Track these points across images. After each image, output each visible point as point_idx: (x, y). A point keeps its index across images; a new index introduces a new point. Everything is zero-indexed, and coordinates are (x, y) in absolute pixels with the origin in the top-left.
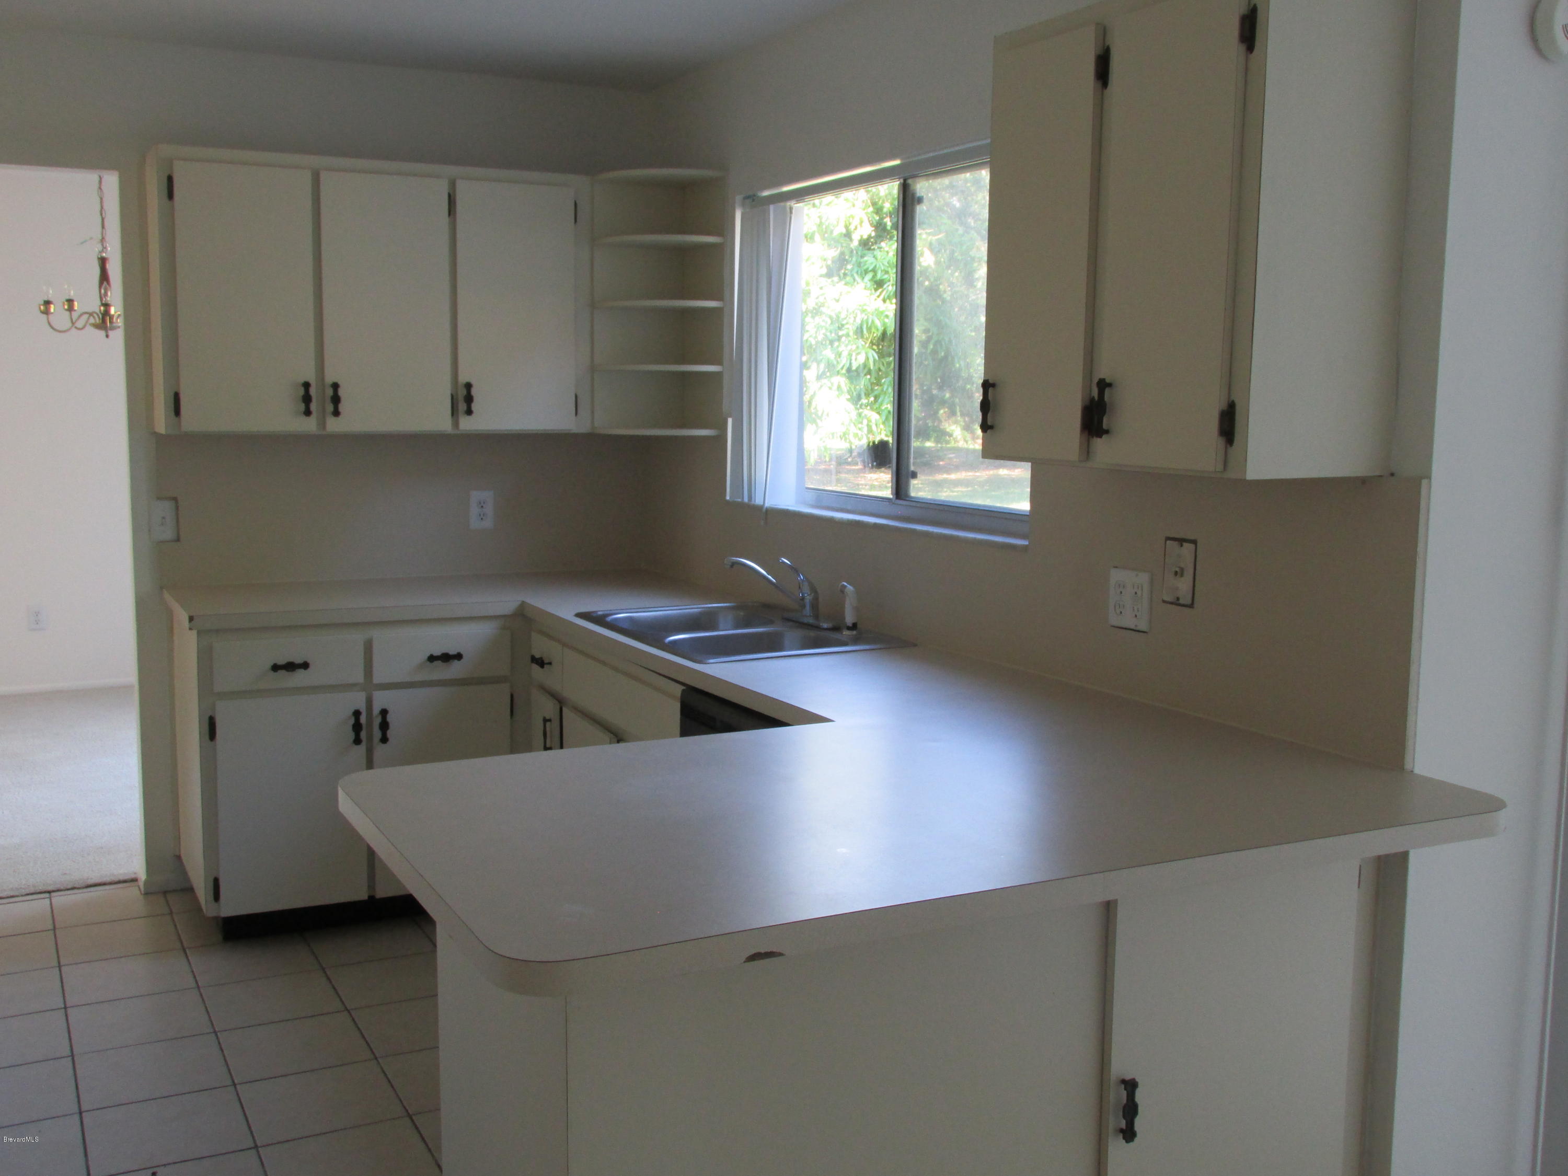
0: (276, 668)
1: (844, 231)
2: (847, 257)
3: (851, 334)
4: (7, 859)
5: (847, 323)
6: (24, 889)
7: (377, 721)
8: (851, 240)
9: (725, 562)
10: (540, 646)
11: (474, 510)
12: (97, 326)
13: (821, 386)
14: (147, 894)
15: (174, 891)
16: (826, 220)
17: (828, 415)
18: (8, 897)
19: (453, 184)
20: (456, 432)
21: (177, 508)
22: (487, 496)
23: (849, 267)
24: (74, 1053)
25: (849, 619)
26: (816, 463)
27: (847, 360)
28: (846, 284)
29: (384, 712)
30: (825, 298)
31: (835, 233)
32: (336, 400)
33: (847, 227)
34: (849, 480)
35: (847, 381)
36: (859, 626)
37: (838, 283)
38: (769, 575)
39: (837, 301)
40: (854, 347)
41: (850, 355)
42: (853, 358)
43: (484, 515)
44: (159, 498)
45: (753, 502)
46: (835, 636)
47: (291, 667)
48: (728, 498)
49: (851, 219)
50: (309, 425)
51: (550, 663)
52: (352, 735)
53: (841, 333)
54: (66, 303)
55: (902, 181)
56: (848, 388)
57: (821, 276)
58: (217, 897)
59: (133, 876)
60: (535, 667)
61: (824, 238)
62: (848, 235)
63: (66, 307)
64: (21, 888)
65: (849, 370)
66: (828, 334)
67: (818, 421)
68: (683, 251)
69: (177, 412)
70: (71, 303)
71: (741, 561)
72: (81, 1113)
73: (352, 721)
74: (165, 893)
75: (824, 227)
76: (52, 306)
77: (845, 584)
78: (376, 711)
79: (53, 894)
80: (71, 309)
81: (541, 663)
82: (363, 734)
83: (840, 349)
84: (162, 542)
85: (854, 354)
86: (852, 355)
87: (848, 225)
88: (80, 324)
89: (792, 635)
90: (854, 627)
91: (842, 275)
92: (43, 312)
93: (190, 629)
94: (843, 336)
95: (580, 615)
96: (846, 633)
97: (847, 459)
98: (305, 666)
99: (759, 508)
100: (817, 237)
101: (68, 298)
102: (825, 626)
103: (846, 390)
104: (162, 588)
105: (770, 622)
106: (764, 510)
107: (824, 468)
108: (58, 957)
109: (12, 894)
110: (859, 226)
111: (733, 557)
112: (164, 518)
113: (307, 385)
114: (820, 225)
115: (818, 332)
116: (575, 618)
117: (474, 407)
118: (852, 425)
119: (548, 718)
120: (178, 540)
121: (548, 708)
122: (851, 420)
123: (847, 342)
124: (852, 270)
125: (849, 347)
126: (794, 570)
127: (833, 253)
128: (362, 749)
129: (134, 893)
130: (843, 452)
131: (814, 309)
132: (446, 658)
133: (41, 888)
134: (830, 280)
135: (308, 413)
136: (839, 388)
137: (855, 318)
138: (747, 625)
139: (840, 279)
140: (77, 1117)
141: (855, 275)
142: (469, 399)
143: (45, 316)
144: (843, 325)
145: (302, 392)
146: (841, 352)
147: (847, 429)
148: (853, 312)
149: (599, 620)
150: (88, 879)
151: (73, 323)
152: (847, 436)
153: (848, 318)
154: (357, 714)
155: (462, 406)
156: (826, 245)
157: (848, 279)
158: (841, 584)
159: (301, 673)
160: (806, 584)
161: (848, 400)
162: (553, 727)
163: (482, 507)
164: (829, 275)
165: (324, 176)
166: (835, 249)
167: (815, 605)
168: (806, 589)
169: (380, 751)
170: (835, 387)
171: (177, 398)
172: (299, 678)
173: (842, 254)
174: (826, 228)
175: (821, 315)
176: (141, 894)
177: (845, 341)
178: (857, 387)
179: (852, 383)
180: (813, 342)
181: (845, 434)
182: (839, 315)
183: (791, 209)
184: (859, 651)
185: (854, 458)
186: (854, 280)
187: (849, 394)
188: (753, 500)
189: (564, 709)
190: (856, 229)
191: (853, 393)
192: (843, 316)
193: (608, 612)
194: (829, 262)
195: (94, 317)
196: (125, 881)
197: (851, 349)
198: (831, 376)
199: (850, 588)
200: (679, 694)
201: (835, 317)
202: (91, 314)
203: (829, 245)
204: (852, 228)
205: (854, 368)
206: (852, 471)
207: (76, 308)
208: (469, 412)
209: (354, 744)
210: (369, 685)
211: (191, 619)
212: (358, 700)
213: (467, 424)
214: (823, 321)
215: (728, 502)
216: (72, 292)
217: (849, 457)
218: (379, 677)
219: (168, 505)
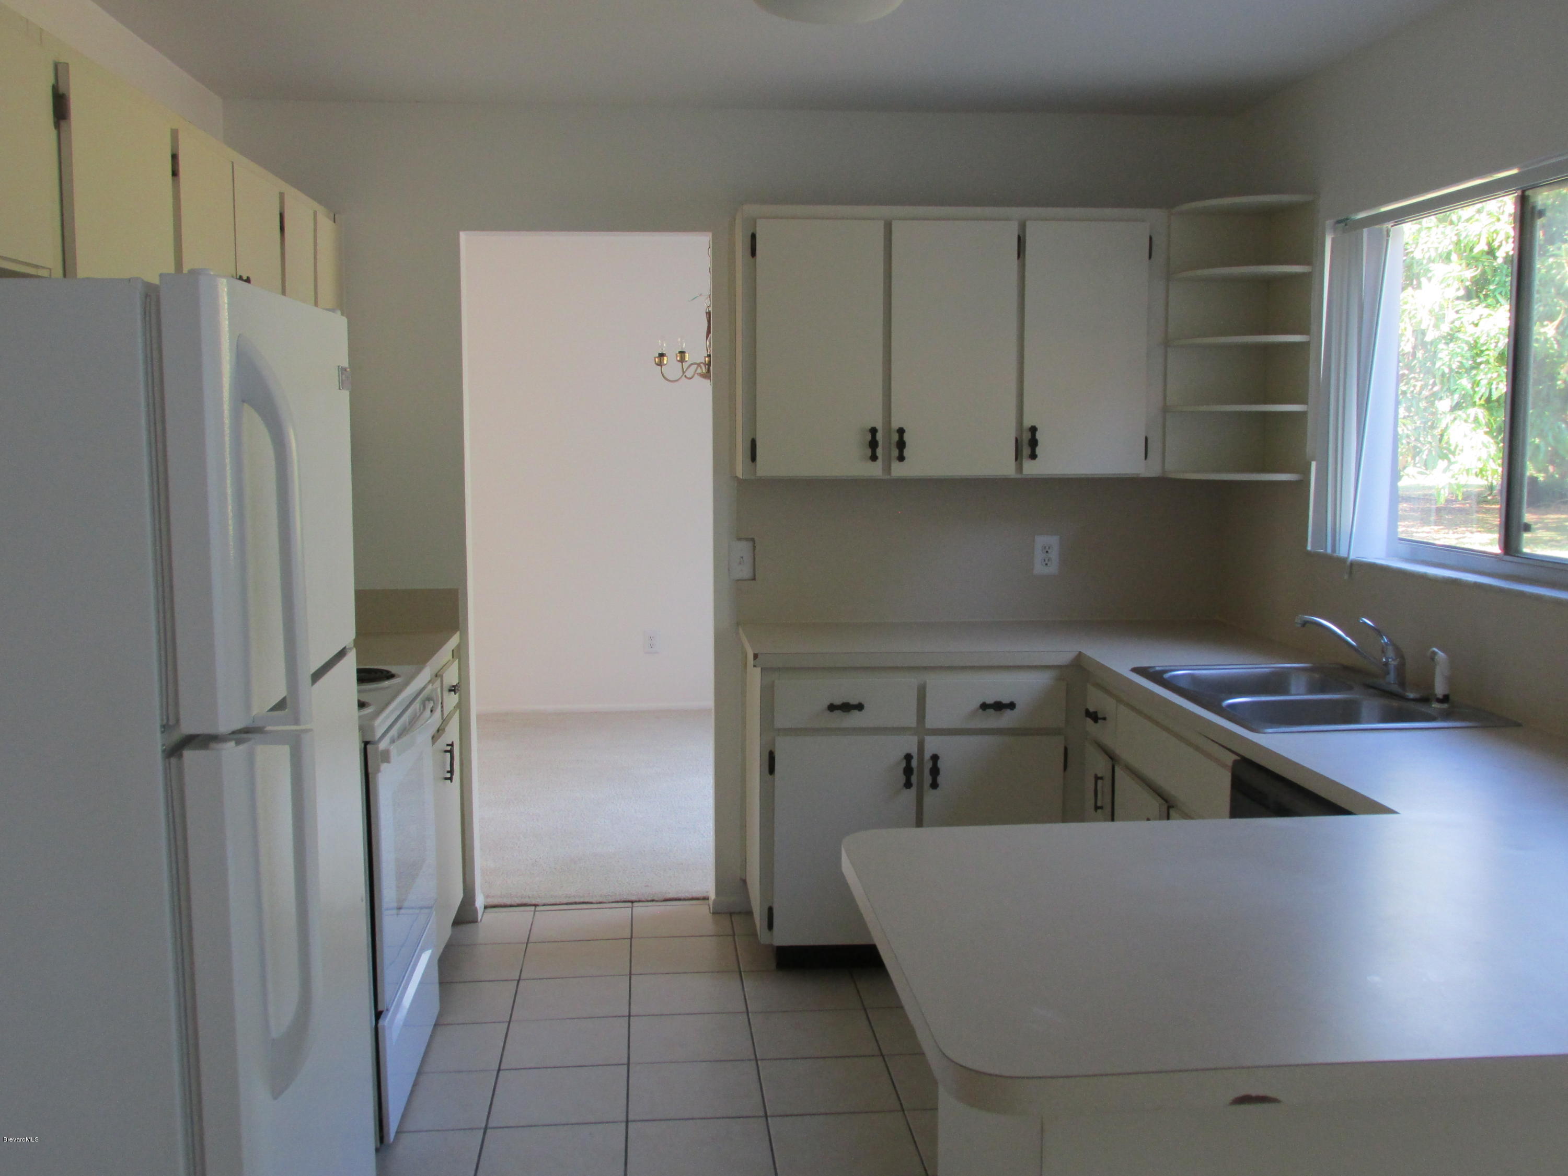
0: (832, 708)
1: (1486, 248)
2: (1489, 277)
3: (1492, 360)
4: (601, 867)
5: (1487, 350)
6: (611, 896)
7: (928, 765)
8: (1495, 258)
9: (1296, 621)
10: (1096, 700)
11: (1039, 555)
12: (702, 375)
13: (1455, 419)
14: (715, 913)
15: (740, 913)
16: (1465, 238)
17: (1462, 450)
18: (597, 903)
19: (1023, 227)
20: (1019, 476)
21: (754, 547)
22: (1053, 541)
23: (1492, 287)
24: (631, 1062)
25: (1440, 689)
26: (1447, 501)
27: (1486, 390)
28: (1487, 306)
29: (935, 758)
30: (1462, 323)
31: (1476, 250)
32: (901, 445)
33: (1489, 244)
34: (1487, 520)
35: (1486, 413)
36: (1451, 697)
37: (1477, 305)
38: (1347, 636)
39: (1476, 325)
40: (1495, 375)
41: (1490, 384)
42: (1494, 387)
43: (1048, 560)
44: (739, 539)
45: (1336, 554)
46: (1423, 708)
47: (846, 707)
48: (1309, 548)
49: (1495, 235)
50: (875, 470)
51: (1104, 719)
52: (903, 780)
53: (1479, 360)
54: (678, 355)
55: (1519, 193)
56: (1487, 421)
57: (1458, 298)
58: (770, 926)
59: (705, 895)
60: (1089, 721)
61: (1460, 257)
62: (1491, 252)
63: (678, 359)
64: (609, 895)
65: (1489, 400)
66: (1464, 361)
67: (1450, 456)
68: (1268, 282)
69: (753, 458)
70: (683, 354)
71: (1315, 620)
72: (627, 1122)
73: (904, 764)
74: (731, 914)
75: (1462, 245)
76: (665, 358)
77: (1435, 649)
78: (927, 756)
79: (635, 904)
80: (682, 360)
81: (1094, 717)
82: (914, 779)
83: (1478, 378)
84: (738, 580)
85: (1495, 383)
86: (1492, 384)
87: (1491, 242)
88: (689, 374)
89: (1370, 705)
90: (1445, 699)
91: (1482, 297)
92: (658, 365)
93: (754, 666)
94: (1481, 363)
95: (1138, 671)
96: (1435, 705)
97: (1486, 497)
98: (860, 707)
99: (1343, 561)
100: (1454, 257)
101: (680, 350)
102: (1411, 695)
103: (1484, 422)
104: (738, 624)
105: (1350, 688)
106: (1348, 563)
107: (1458, 507)
108: (631, 967)
109: (601, 900)
110: (1504, 243)
111: (1306, 615)
112: (742, 557)
113: (874, 431)
114: (1458, 243)
115: (1452, 360)
116: (1131, 673)
117: (1038, 450)
118: (1491, 460)
119: (1099, 775)
120: (754, 579)
121: (1100, 765)
122: (1489, 455)
123: (1486, 370)
124: (1495, 290)
125: (1489, 376)
126: (1378, 632)
127: (1470, 274)
128: (913, 792)
129: (704, 910)
130: (1483, 489)
131: (1449, 334)
132: (999, 706)
133: (625, 897)
134: (1469, 302)
135: (874, 458)
136: (1476, 420)
137: (1497, 343)
138: (1323, 690)
139: (1480, 302)
140: (624, 1125)
141: (1499, 297)
142: (1033, 443)
143: (659, 367)
144: (1482, 352)
145: (869, 437)
146: (1480, 381)
147: (1484, 466)
148: (1495, 337)
149: (1156, 676)
150: (666, 893)
151: (684, 372)
152: (1484, 473)
153: (1488, 344)
154: (908, 757)
155: (1026, 451)
156: (1464, 265)
157: (1490, 300)
158: (1431, 650)
159: (856, 713)
160: (1390, 648)
161: (1486, 433)
162: (1104, 786)
163: (1047, 552)
164: (1468, 296)
165: (896, 225)
166: (1475, 269)
167: (1401, 670)
168: (1391, 653)
169: (931, 797)
170: (1472, 418)
171: (753, 443)
172: (854, 719)
173: (1484, 273)
174: (1465, 246)
175: (1456, 341)
176: (710, 913)
177: (1484, 368)
178: (1498, 419)
179: (1491, 415)
180: (1447, 371)
181: (1481, 470)
182: (1478, 341)
183: (1388, 231)
184: (1453, 728)
185: (1495, 496)
186: (1498, 302)
187: (1488, 427)
188: (1337, 552)
189: (1117, 769)
190: (1500, 246)
191: (1492, 426)
192: (1482, 341)
193: (1167, 668)
194: (1468, 283)
195: (701, 368)
196: (697, 899)
197: (1492, 377)
198: (1467, 407)
199: (1441, 655)
200: (1230, 764)
201: (1472, 342)
202: (699, 365)
203: (1468, 265)
204: (1496, 244)
205: (1494, 397)
206: (1491, 511)
207: (687, 359)
208: (1033, 456)
209: (904, 788)
210: (921, 729)
211: (756, 656)
212: (909, 744)
213: (1031, 469)
214: (1459, 347)
215: (1309, 554)
216: (684, 345)
217: (1489, 495)
218: (931, 722)
219: (744, 546)
